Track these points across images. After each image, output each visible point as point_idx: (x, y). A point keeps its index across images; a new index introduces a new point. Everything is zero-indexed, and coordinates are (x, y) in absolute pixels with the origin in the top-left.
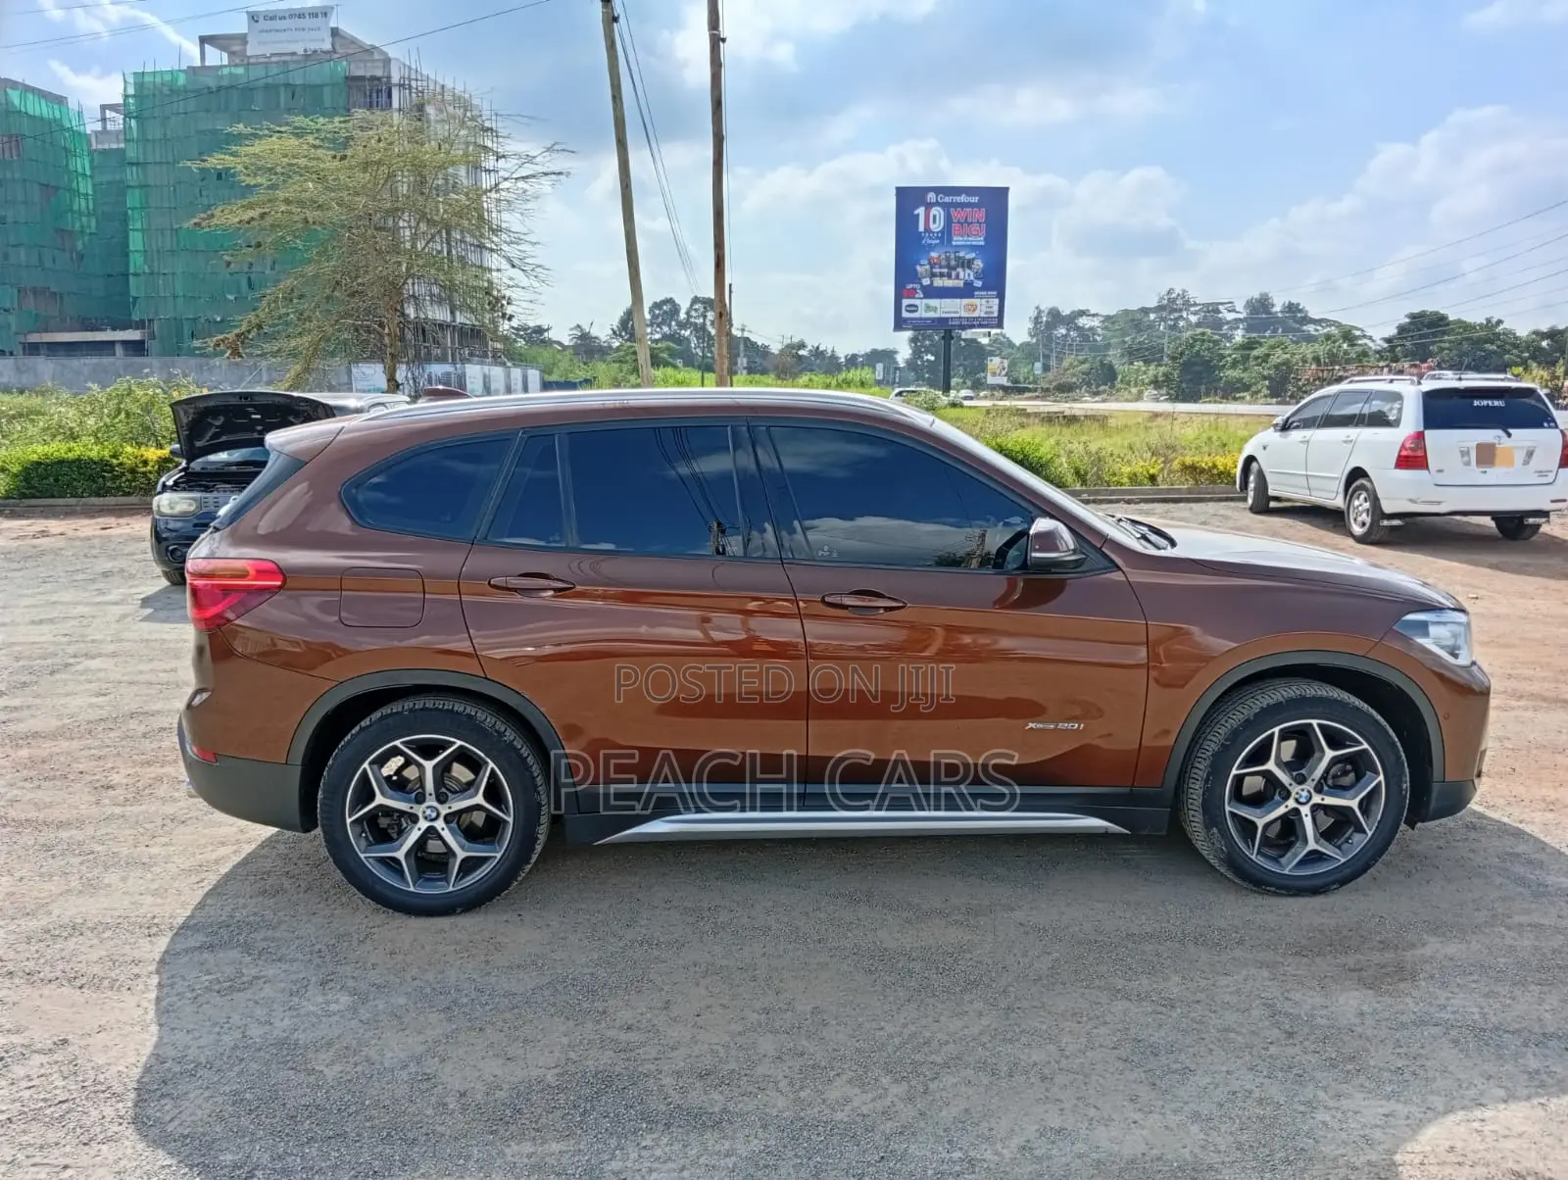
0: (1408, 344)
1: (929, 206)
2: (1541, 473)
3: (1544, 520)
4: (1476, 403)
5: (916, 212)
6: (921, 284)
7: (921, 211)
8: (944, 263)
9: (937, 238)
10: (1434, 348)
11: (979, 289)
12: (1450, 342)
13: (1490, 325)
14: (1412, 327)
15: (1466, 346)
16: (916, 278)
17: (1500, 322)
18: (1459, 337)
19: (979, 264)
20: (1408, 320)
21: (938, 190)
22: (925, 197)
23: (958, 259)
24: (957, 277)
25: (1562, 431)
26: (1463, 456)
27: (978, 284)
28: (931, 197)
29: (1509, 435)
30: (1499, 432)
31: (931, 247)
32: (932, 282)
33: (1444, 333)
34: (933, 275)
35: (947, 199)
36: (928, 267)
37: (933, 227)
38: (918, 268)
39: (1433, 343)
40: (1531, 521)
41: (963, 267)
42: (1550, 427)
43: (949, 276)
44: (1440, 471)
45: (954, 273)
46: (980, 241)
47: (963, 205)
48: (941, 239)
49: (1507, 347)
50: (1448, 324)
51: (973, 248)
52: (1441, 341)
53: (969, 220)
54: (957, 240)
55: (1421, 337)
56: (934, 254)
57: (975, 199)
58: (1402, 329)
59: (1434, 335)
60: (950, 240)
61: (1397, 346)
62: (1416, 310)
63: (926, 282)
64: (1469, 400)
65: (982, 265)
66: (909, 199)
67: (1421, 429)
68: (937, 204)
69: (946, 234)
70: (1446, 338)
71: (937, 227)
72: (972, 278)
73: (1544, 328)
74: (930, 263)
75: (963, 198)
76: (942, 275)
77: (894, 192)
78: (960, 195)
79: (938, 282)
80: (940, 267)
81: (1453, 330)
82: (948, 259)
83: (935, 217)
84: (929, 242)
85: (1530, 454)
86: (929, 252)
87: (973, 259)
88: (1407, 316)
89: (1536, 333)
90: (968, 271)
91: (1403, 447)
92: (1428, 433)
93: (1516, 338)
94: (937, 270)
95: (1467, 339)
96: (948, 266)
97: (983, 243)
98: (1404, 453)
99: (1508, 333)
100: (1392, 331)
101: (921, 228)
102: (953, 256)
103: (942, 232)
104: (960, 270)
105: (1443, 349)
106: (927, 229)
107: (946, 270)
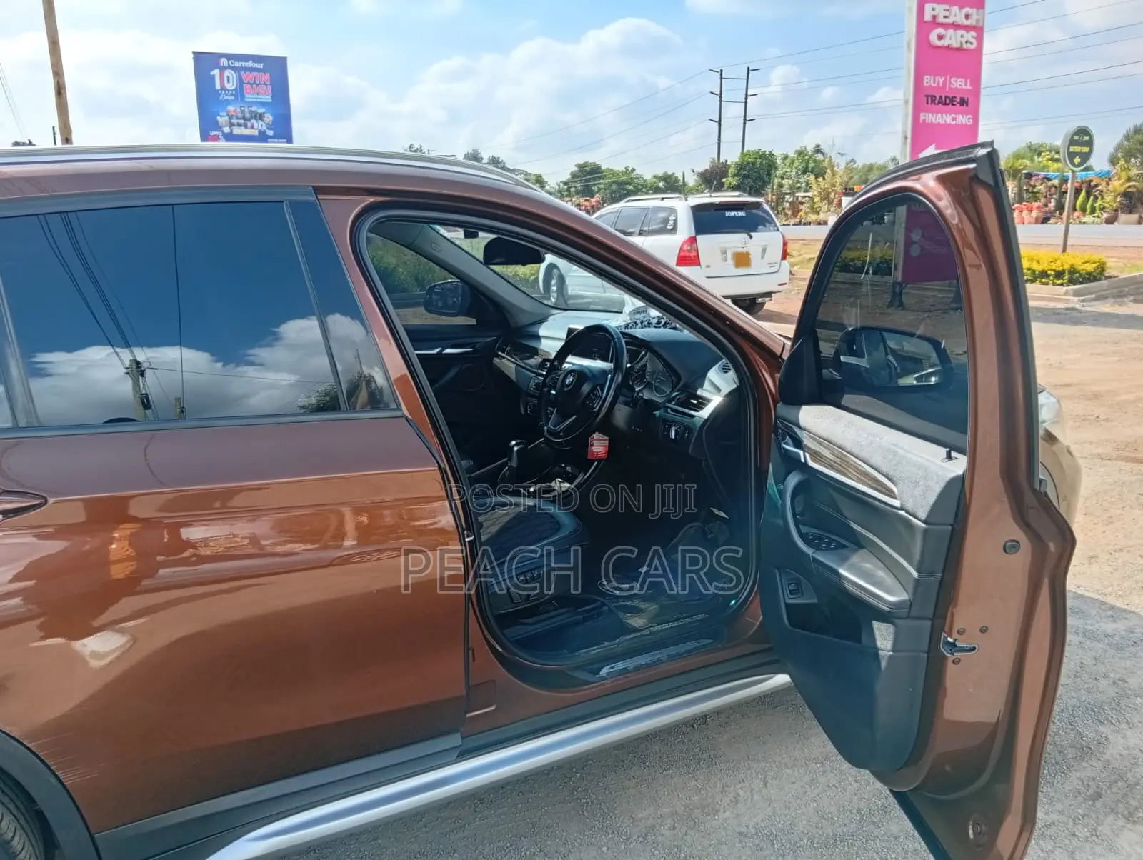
0: (578, 185)
1: (222, 69)
2: (771, 265)
3: (768, 299)
4: (727, 214)
5: (212, 73)
6: (222, 131)
7: (216, 72)
8: (240, 115)
9: (232, 95)
10: (595, 188)
11: (270, 137)
12: (605, 184)
13: (628, 172)
14: (580, 174)
15: (614, 187)
16: (217, 127)
17: (633, 170)
18: (610, 181)
19: (269, 118)
20: (576, 169)
21: (229, 57)
22: (218, 63)
23: (251, 112)
24: (252, 127)
25: (782, 234)
26: (722, 254)
27: (271, 133)
28: (224, 61)
29: (751, 237)
30: (744, 236)
31: (228, 102)
32: (232, 130)
33: (600, 178)
34: (232, 125)
35: (237, 64)
36: (227, 118)
37: (228, 86)
38: (218, 118)
39: (594, 185)
40: (760, 300)
41: (256, 119)
42: (774, 231)
43: (246, 127)
44: (708, 267)
45: (249, 124)
46: (268, 99)
47: (251, 70)
48: (236, 96)
49: (640, 187)
50: (602, 172)
51: (263, 104)
52: (599, 184)
53: (258, 82)
54: (249, 97)
55: (587, 180)
56: (231, 108)
57: (260, 66)
58: (574, 175)
59: (594, 179)
60: (243, 97)
61: (571, 187)
62: (582, 162)
63: (227, 130)
64: (723, 212)
65: (271, 118)
66: (204, 62)
67: (694, 235)
68: (229, 67)
69: (239, 93)
70: (602, 181)
71: (231, 86)
72: (264, 128)
73: (660, 174)
74: (228, 115)
75: (250, 64)
76: (239, 125)
77: (192, 56)
78: (248, 61)
79: (236, 131)
80: (238, 118)
81: (605, 176)
82: (243, 112)
83: (228, 78)
84: (226, 98)
85: (764, 251)
86: (226, 105)
87: (264, 113)
88: (576, 166)
89: (655, 177)
90: (260, 123)
91: (681, 250)
92: (699, 238)
93: (645, 181)
94: (234, 121)
95: (613, 182)
96: (244, 118)
97: (270, 101)
98: (682, 254)
99: (639, 177)
100: (567, 177)
101: (218, 87)
102: (246, 110)
103: (236, 90)
104: (253, 121)
105: (601, 189)
106: (223, 88)
107: (242, 121)
